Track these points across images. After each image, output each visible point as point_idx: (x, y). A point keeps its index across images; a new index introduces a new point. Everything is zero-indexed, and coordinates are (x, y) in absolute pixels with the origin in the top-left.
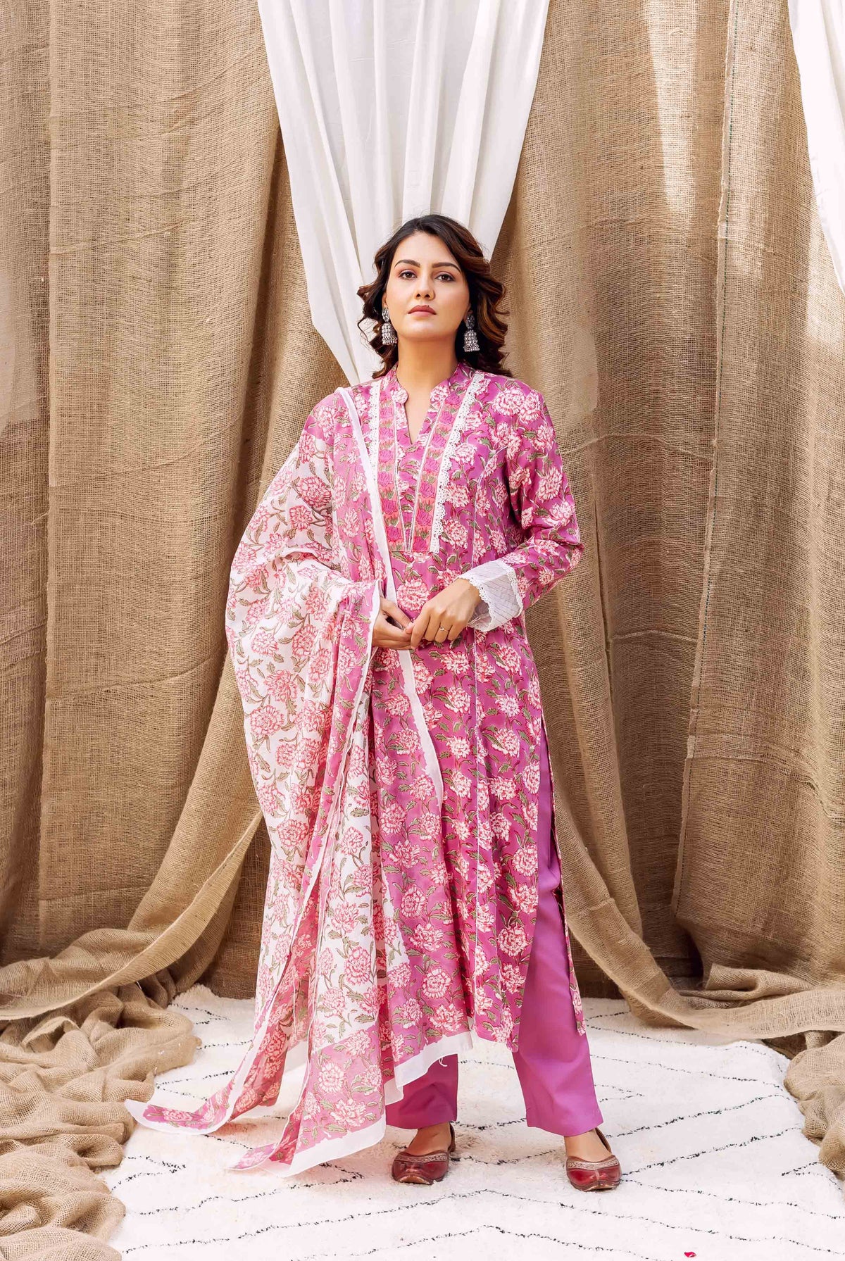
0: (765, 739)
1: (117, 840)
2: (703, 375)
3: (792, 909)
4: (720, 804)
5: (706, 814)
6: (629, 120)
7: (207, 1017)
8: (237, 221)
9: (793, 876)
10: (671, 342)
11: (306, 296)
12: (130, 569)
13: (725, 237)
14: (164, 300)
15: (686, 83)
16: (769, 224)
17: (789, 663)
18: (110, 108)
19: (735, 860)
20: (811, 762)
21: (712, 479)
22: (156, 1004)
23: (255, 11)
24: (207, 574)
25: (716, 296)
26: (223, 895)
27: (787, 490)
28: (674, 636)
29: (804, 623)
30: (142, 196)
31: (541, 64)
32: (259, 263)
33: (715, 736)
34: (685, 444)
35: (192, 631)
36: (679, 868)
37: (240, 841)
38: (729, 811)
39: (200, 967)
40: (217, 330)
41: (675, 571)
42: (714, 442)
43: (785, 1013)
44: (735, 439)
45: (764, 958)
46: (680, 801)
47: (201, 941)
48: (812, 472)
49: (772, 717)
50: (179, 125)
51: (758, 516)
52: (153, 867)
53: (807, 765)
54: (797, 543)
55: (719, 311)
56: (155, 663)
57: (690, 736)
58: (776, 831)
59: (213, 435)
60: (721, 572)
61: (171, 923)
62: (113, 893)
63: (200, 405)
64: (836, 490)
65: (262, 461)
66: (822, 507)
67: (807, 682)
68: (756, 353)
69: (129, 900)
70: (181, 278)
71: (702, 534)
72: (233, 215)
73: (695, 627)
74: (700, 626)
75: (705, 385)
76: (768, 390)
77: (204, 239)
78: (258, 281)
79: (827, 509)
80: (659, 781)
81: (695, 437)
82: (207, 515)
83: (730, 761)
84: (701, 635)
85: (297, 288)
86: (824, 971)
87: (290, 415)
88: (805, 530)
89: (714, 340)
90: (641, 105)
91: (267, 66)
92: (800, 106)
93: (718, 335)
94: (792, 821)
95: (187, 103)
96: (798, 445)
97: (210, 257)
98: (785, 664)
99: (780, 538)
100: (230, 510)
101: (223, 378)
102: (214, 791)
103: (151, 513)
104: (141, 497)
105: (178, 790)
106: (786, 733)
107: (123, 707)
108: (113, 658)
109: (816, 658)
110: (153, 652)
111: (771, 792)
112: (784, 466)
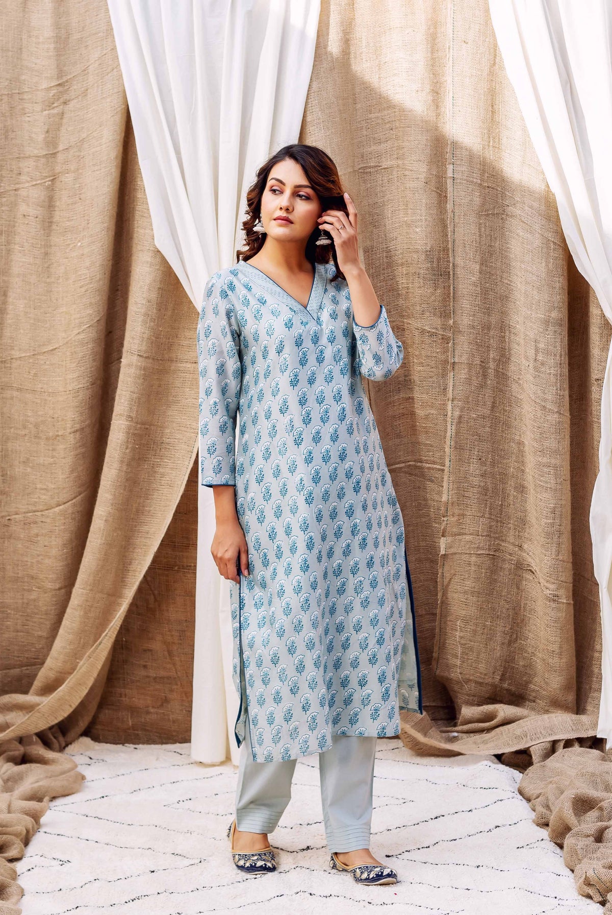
0: (496, 538)
1: (18, 631)
2: (441, 275)
3: (521, 663)
4: (466, 588)
5: (456, 596)
7: (89, 761)
8: (98, 172)
9: (521, 639)
10: (417, 251)
11: (151, 225)
12: (25, 428)
13: (452, 176)
14: (47, 231)
16: (483, 166)
17: (512, 482)
18: (5, 94)
19: (478, 629)
20: (531, 554)
21: (451, 350)
23: (109, 23)
24: (82, 429)
25: (448, 218)
26: (99, 668)
27: (504, 357)
28: (428, 465)
29: (521, 453)
30: (29, 157)
32: (116, 201)
33: (460, 537)
34: (430, 325)
35: (72, 472)
36: (437, 637)
37: (113, 623)
38: (473, 593)
39: (82, 725)
40: (86, 251)
41: (427, 417)
42: (451, 322)
44: (466, 320)
46: (436, 587)
47: (82, 704)
48: (522, 342)
49: (501, 522)
50: (55, 105)
51: (485, 376)
52: (46, 650)
53: (528, 556)
54: (513, 394)
55: (450, 228)
56: (44, 497)
57: (442, 538)
58: (507, 606)
59: (86, 326)
60: (460, 417)
62: (16, 671)
63: (75, 306)
64: (541, 354)
65: (122, 346)
66: (531, 365)
67: (525, 495)
68: (478, 258)
69: (28, 676)
70: (58, 216)
71: (445, 389)
72: (96, 168)
73: (442, 458)
74: (446, 457)
75: (443, 282)
76: (488, 284)
77: (75, 186)
78: (115, 215)
79: (535, 368)
80: (419, 574)
81: (438, 320)
82: (81, 386)
83: (472, 555)
84: (447, 463)
85: (145, 220)
87: (143, 311)
88: (520, 385)
89: (448, 250)
90: (388, 84)
91: (118, 61)
93: (450, 246)
94: (519, 598)
95: (61, 89)
96: (511, 324)
97: (80, 199)
98: (509, 483)
99: (501, 391)
100: (99, 382)
101: (92, 286)
102: (91, 590)
103: (40, 386)
104: (32, 375)
105: (63, 591)
106: (512, 532)
107: (21, 530)
108: (13, 494)
109: (531, 477)
110: (42, 489)
111: (504, 577)
112: (502, 339)
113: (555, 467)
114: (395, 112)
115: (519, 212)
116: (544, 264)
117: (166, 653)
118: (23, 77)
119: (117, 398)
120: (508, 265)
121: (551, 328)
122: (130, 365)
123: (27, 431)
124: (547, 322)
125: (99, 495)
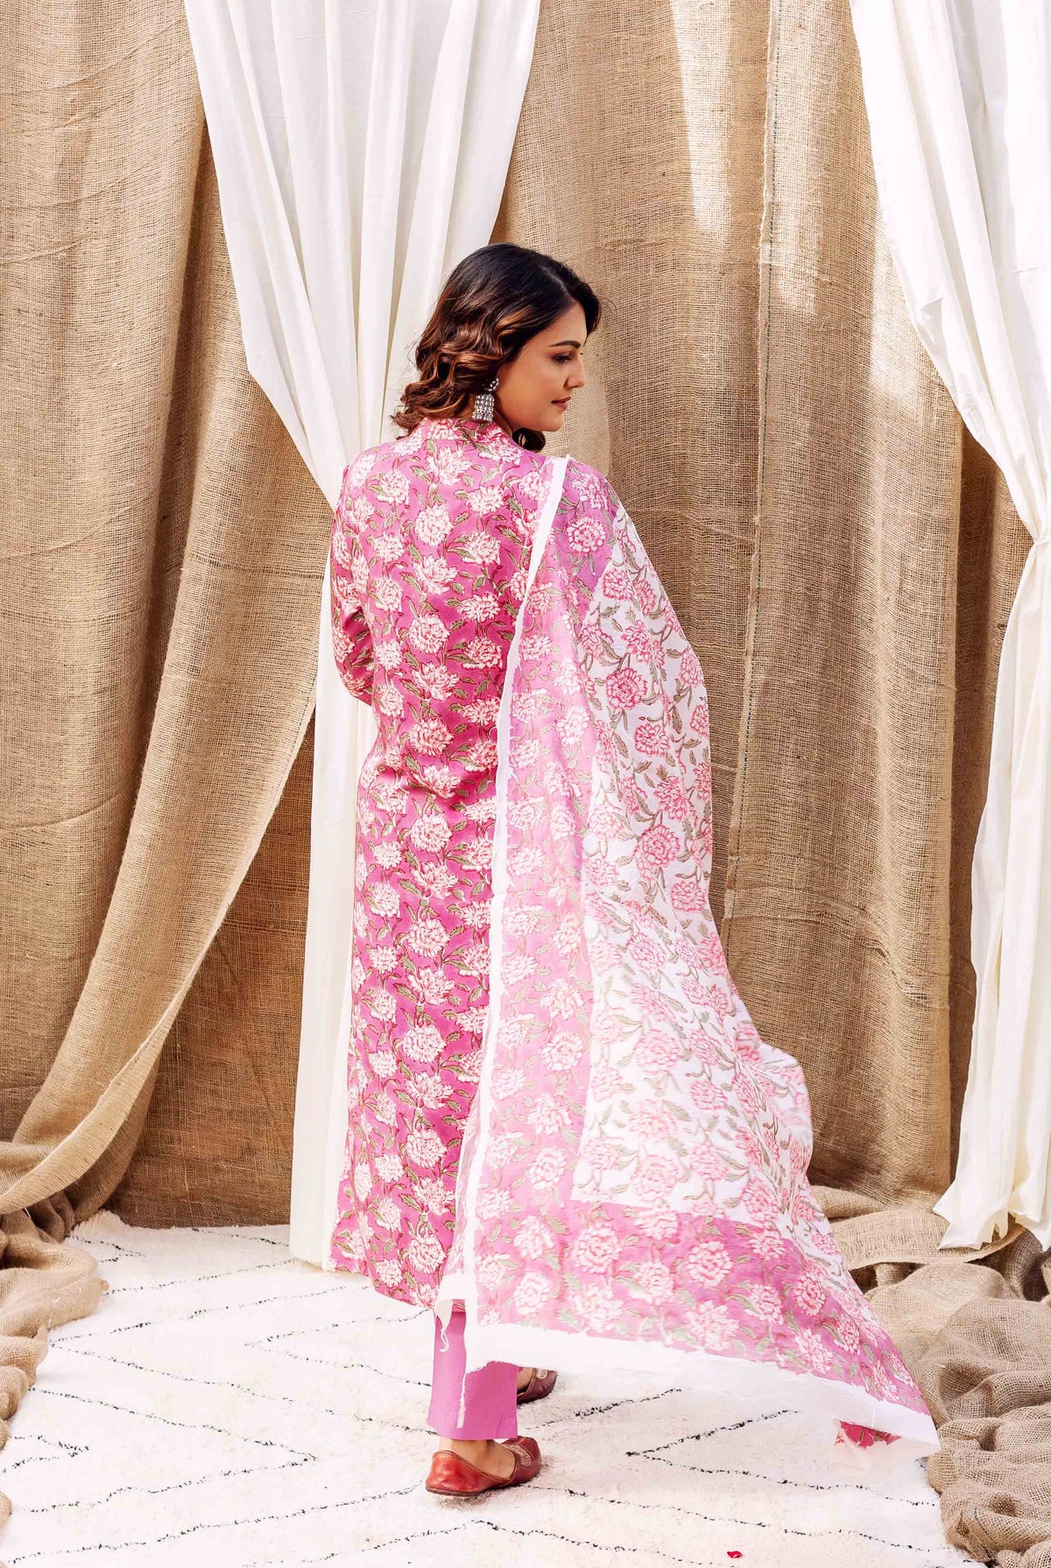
0: (823, 893)
2: (742, 436)
3: (858, 1108)
4: (766, 977)
5: (749, 989)
6: (648, 114)
7: (114, 1253)
8: (151, 240)
9: (858, 1067)
10: (702, 393)
11: (239, 335)
12: (15, 681)
13: (768, 262)
14: (58, 339)
15: (719, 66)
16: (824, 246)
17: (852, 799)
20: (880, 921)
21: (754, 566)
22: (49, 1237)
24: (114, 687)
25: (757, 335)
26: (136, 1096)
27: (848, 580)
29: (870, 748)
30: (30, 208)
31: (536, 44)
32: (180, 290)
33: (760, 890)
34: (720, 521)
35: (95, 760)
37: (157, 1027)
38: (778, 985)
39: (106, 1189)
40: (126, 378)
42: (756, 519)
43: (849, 1240)
44: (782, 516)
45: (823, 1172)
47: (107, 1156)
48: (878, 556)
49: (831, 866)
50: (77, 117)
51: (812, 613)
52: (46, 1061)
53: (875, 926)
54: (861, 646)
55: (761, 355)
56: (48, 801)
57: (728, 891)
58: (836, 1010)
59: (122, 510)
60: (766, 684)
61: (69, 1133)
63: (105, 473)
64: (909, 580)
65: (184, 544)
66: (893, 599)
67: (874, 822)
68: (808, 408)
69: (15, 1104)
70: (80, 312)
71: (742, 634)
72: (147, 231)
73: (734, 753)
74: (741, 752)
75: (746, 448)
76: (823, 455)
77: (109, 262)
78: (178, 315)
79: (899, 603)
81: (733, 513)
82: (114, 613)
83: (779, 922)
84: (741, 762)
85: (228, 325)
86: (898, 1186)
87: (220, 485)
88: (872, 631)
89: (756, 391)
90: (662, 95)
91: (189, 43)
92: (862, 99)
93: (761, 386)
94: (857, 997)
95: (87, 89)
96: (861, 523)
97: (118, 285)
98: (848, 799)
99: (839, 640)
100: (144, 606)
101: (135, 439)
102: (123, 964)
103: (43, 610)
104: (29, 589)
105: (77, 962)
106: (849, 885)
107: (7, 856)
109: (886, 792)
110: (45, 787)
111: (832, 960)
112: (845, 550)
113: (929, 776)
114: (673, 146)
117: (250, 1070)
118: (21, 67)
119: (173, 634)
120: (860, 421)
121: (929, 535)
122: (196, 579)
123: (18, 687)
124: (922, 525)
125: (139, 801)
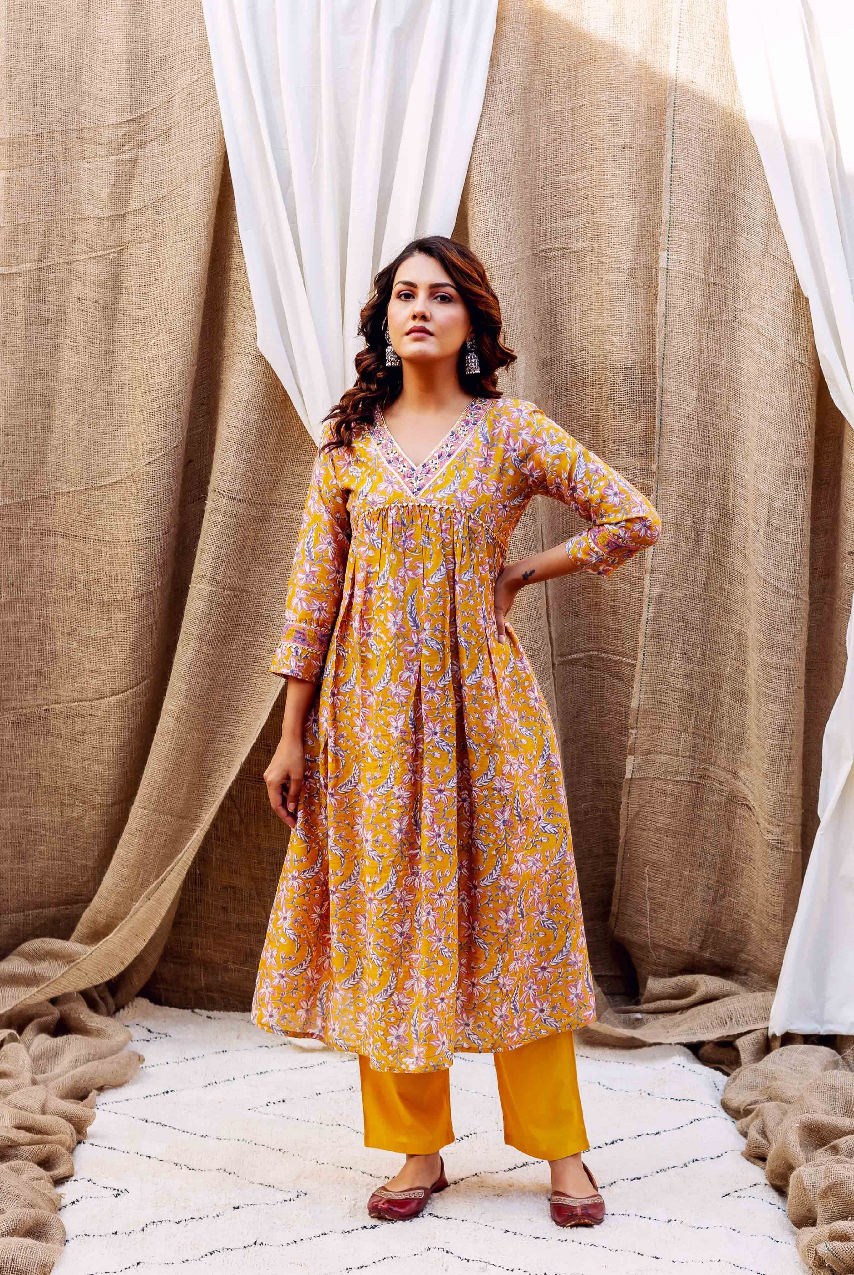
0: (701, 760)
1: (54, 859)
2: (644, 402)
3: (729, 927)
4: (658, 825)
5: (645, 834)
8: (182, 244)
9: (730, 895)
10: (613, 368)
11: (254, 320)
13: (666, 266)
14: (109, 321)
16: (709, 254)
17: (727, 687)
18: (58, 131)
19: (673, 880)
20: (748, 783)
23: (204, 37)
24: (149, 594)
25: (657, 324)
26: (163, 914)
27: (727, 516)
28: (615, 657)
29: (742, 646)
30: (89, 218)
32: (204, 283)
33: (654, 757)
35: (134, 650)
36: (617, 886)
38: (668, 831)
39: (138, 983)
40: (161, 352)
41: (615, 593)
42: (654, 467)
44: (674, 465)
46: (618, 820)
47: (139, 959)
48: (751, 498)
49: (710, 739)
50: (126, 148)
51: (698, 541)
52: (91, 885)
53: (744, 787)
54: (735, 568)
55: (659, 339)
56: (94, 682)
57: (629, 757)
59: (158, 455)
60: (661, 596)
62: (51, 911)
63: (144, 426)
64: (775, 516)
65: (208, 482)
66: (762, 531)
67: (745, 705)
68: (696, 381)
69: (68, 918)
70: (125, 301)
73: (634, 650)
74: (640, 648)
75: (646, 411)
76: (708, 417)
77: (150, 261)
78: (203, 303)
80: (597, 801)
81: (636, 462)
82: (151, 535)
83: (669, 782)
84: (640, 657)
85: (245, 312)
87: (237, 437)
88: (745, 556)
89: (655, 368)
91: (215, 91)
93: (658, 363)
94: (730, 841)
95: (134, 126)
96: (738, 472)
97: (156, 279)
98: (724, 687)
99: (719, 562)
100: (173, 530)
101: (168, 399)
102: (155, 810)
103: (94, 533)
104: (83, 516)
105: (117, 808)
106: (723, 754)
107: (62, 725)
108: (53, 676)
109: (754, 682)
110: (93, 671)
111: (709, 813)
112: (725, 493)
113: (788, 670)
115: (755, 320)
116: (787, 394)
117: (254, 892)
118: (83, 108)
119: (198, 553)
120: (737, 393)
121: (791, 481)
122: (217, 510)
123: (74, 593)
124: (786, 473)
125: (170, 683)
